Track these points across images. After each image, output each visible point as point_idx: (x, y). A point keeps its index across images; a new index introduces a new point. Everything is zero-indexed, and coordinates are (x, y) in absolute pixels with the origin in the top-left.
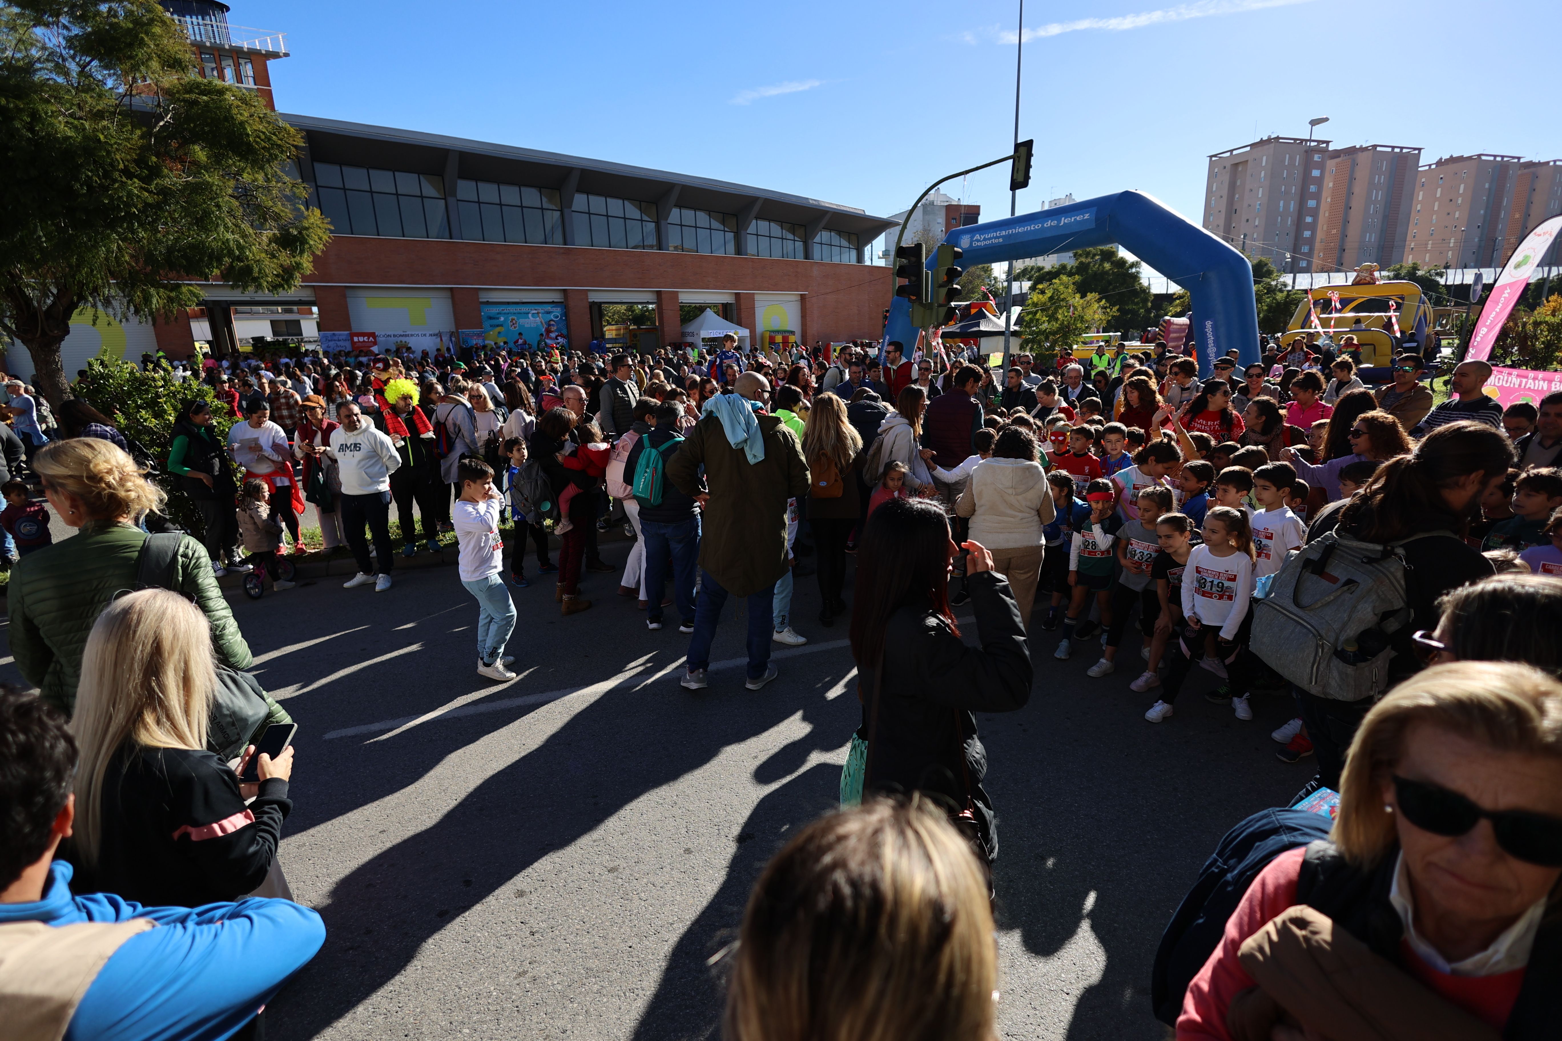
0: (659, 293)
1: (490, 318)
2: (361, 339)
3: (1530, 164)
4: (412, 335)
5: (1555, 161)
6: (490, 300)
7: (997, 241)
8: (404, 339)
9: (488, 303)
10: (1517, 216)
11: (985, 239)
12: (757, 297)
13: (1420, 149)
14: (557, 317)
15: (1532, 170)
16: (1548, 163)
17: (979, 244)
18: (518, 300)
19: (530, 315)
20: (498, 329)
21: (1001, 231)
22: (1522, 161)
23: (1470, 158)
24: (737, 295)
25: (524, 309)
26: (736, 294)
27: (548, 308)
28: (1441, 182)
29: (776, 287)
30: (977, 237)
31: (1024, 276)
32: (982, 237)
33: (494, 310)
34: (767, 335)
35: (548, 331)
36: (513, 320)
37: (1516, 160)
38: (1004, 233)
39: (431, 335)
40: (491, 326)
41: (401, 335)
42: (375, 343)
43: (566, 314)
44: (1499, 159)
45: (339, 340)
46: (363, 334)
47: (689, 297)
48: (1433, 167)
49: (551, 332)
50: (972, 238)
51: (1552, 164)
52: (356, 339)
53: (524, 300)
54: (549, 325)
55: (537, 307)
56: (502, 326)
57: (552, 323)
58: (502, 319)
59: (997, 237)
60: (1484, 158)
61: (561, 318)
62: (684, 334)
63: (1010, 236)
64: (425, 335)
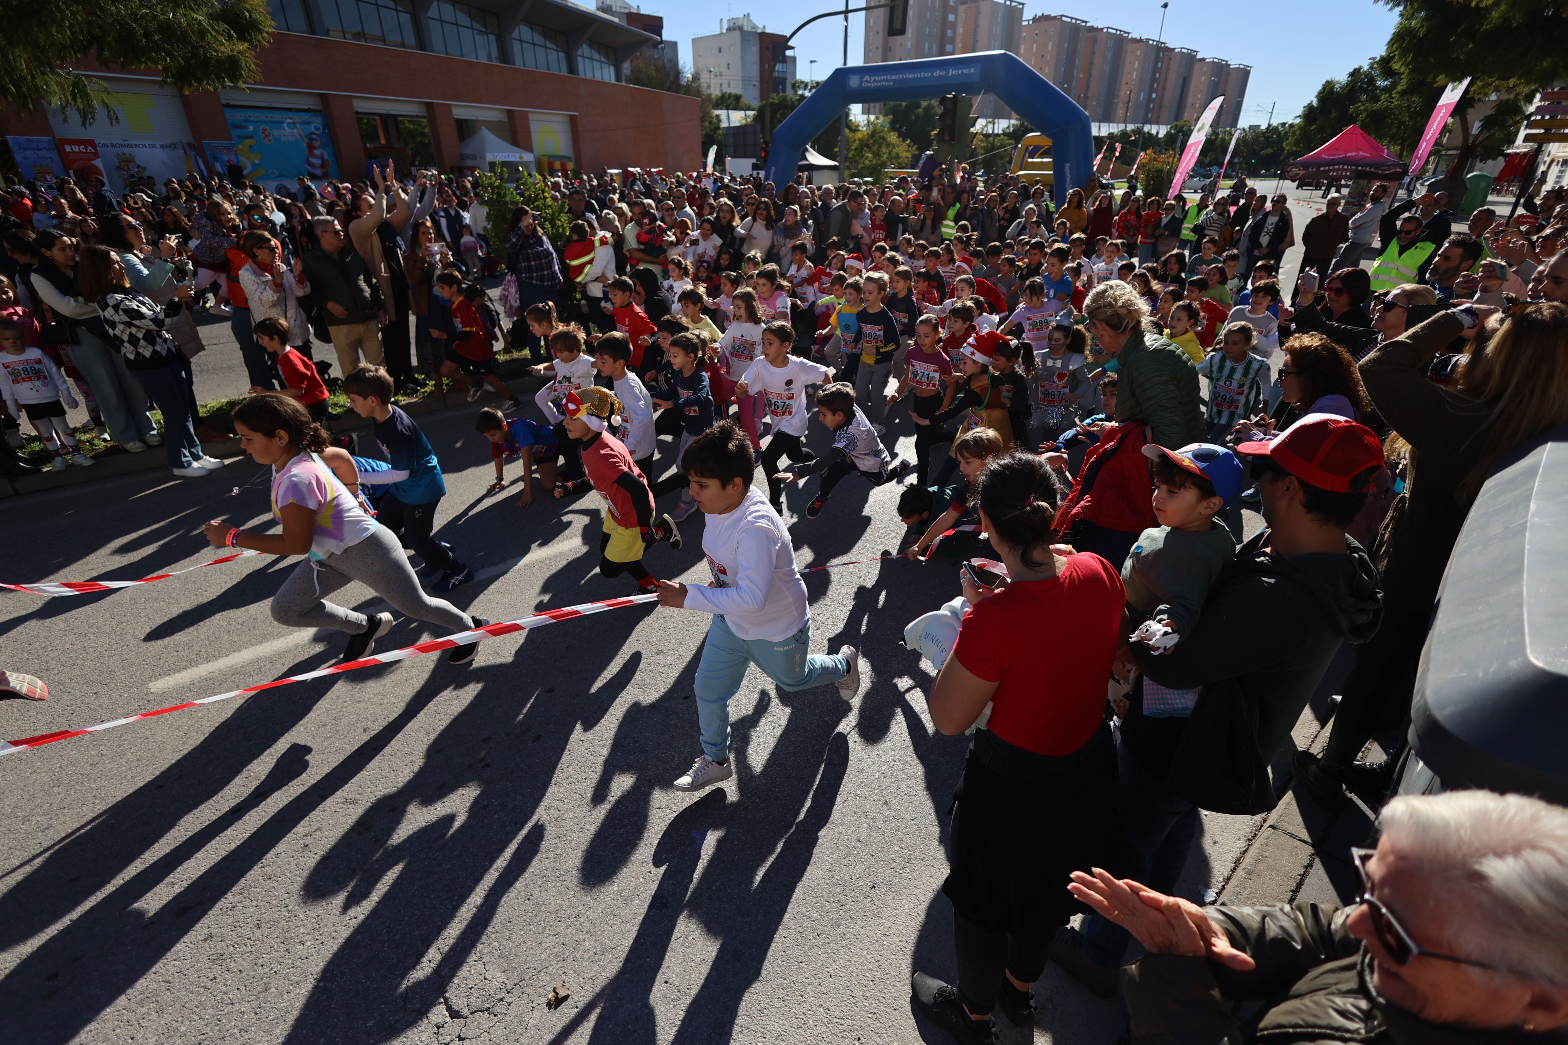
0: (429, 106)
1: (236, 127)
2: (76, 148)
3: (1093, 29)
4: (137, 146)
5: (1108, 28)
6: (232, 103)
7: (887, 84)
8: (127, 151)
9: (228, 106)
10: (1081, 76)
11: (875, 81)
12: (531, 117)
13: (1023, 4)
14: (318, 129)
15: (1093, 34)
16: (1103, 29)
17: (869, 85)
18: (265, 105)
19: (285, 125)
20: (249, 142)
21: (891, 74)
22: (1088, 25)
23: (1055, 17)
24: (510, 113)
25: (277, 116)
26: (508, 111)
27: (306, 117)
28: (1036, 38)
29: (547, 106)
30: (867, 78)
31: (722, 103)
32: (873, 79)
33: (238, 116)
34: (546, 160)
35: (311, 148)
36: (264, 130)
37: (1084, 24)
38: (894, 77)
39: (162, 146)
40: (239, 137)
41: (121, 146)
42: (96, 155)
43: (329, 125)
44: (1074, 21)
45: (40, 149)
46: (78, 142)
47: (462, 111)
48: (1031, 22)
49: (315, 148)
50: (861, 78)
51: (1105, 30)
52: (68, 148)
53: (274, 105)
54: (311, 140)
55: (291, 114)
56: (251, 137)
57: (314, 136)
58: (251, 128)
59: (887, 81)
60: (1064, 19)
61: (324, 131)
62: (463, 157)
63: (900, 80)
64: (154, 146)
